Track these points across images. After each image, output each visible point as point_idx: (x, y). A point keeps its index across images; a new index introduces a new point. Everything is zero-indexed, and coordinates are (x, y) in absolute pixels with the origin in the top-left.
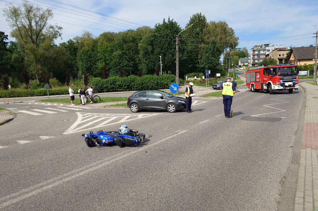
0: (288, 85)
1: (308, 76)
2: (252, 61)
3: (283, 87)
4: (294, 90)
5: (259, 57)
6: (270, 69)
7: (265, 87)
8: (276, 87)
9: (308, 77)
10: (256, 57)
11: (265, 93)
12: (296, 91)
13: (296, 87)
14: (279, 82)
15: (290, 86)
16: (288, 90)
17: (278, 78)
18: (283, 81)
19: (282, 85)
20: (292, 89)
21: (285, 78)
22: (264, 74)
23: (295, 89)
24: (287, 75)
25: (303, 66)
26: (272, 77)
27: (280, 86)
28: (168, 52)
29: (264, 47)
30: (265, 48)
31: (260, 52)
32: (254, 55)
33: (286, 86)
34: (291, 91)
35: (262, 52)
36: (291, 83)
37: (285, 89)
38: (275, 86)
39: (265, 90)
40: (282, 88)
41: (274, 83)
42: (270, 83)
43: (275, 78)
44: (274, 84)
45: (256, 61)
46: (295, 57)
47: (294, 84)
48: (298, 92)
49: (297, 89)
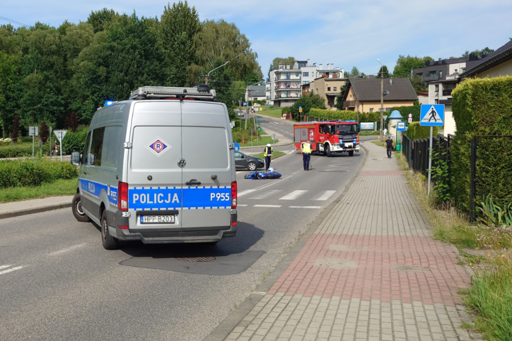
0: (348, 146)
1: (376, 130)
2: (275, 94)
3: (343, 149)
4: (354, 152)
5: (289, 86)
6: (328, 127)
7: (321, 148)
8: (335, 148)
9: (376, 132)
10: (282, 87)
11: (321, 155)
12: (357, 153)
13: (356, 149)
14: (338, 142)
15: (350, 147)
16: (348, 151)
17: (337, 137)
18: (343, 142)
19: (342, 146)
20: (352, 151)
21: (345, 137)
22: (320, 132)
23: (356, 150)
24: (347, 134)
25: (368, 113)
26: (330, 136)
27: (339, 147)
28: (137, 79)
29: (297, 68)
30: (299, 68)
31: (289, 77)
32: (278, 83)
33: (346, 148)
34: (351, 154)
35: (293, 77)
36: (351, 144)
37: (344, 151)
38: (333, 146)
39: (322, 152)
40: (341, 149)
41: (333, 143)
42: (327, 144)
43: (334, 138)
44: (332, 145)
45: (283, 95)
46: (354, 95)
47: (355, 145)
48: (358, 155)
49: (358, 150)
